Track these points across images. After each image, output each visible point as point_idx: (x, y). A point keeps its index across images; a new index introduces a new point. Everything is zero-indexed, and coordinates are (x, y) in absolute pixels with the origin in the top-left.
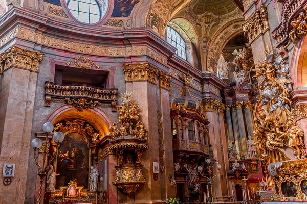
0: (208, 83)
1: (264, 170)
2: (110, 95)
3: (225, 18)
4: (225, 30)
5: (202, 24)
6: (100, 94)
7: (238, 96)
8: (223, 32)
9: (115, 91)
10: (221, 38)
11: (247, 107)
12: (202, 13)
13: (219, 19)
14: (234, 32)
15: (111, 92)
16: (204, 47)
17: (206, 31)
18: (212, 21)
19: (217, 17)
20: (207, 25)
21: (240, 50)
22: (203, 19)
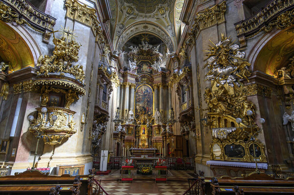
0: (115, 60)
1: (136, 134)
2: (45, 21)
3: (142, 16)
4: (137, 26)
5: (125, 12)
6: (31, 14)
7: (129, 78)
8: (135, 27)
9: (53, 21)
10: (132, 31)
11: (133, 88)
12: (128, 3)
13: (138, 15)
14: (142, 30)
15: (47, 19)
16: (118, 32)
17: (125, 19)
18: (132, 14)
19: (136, 12)
20: (127, 15)
21: (135, 47)
22: (127, 8)
